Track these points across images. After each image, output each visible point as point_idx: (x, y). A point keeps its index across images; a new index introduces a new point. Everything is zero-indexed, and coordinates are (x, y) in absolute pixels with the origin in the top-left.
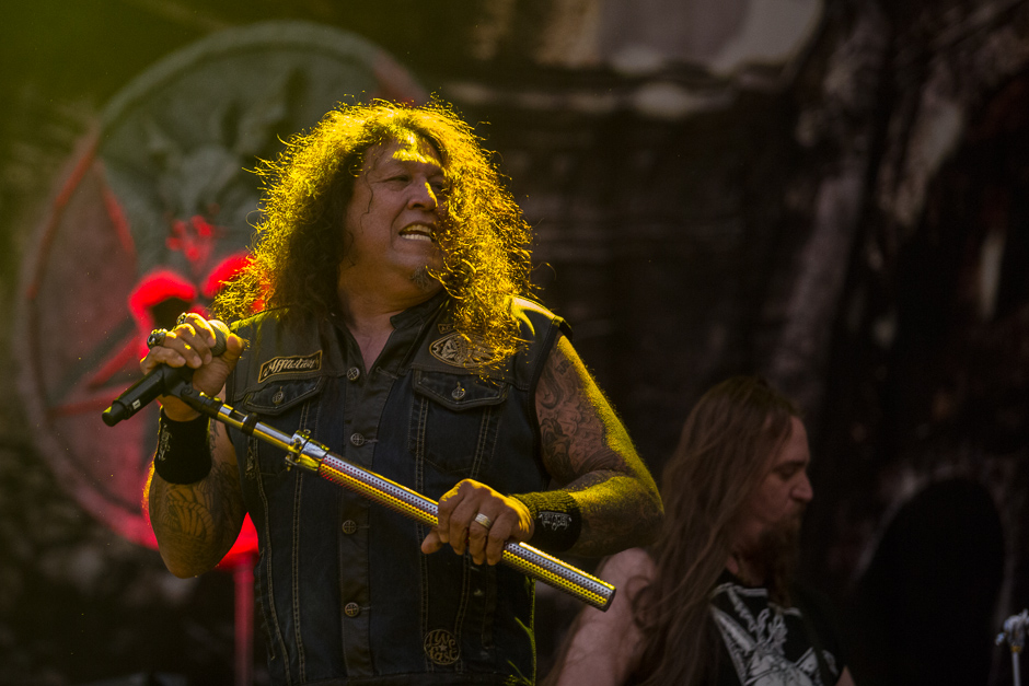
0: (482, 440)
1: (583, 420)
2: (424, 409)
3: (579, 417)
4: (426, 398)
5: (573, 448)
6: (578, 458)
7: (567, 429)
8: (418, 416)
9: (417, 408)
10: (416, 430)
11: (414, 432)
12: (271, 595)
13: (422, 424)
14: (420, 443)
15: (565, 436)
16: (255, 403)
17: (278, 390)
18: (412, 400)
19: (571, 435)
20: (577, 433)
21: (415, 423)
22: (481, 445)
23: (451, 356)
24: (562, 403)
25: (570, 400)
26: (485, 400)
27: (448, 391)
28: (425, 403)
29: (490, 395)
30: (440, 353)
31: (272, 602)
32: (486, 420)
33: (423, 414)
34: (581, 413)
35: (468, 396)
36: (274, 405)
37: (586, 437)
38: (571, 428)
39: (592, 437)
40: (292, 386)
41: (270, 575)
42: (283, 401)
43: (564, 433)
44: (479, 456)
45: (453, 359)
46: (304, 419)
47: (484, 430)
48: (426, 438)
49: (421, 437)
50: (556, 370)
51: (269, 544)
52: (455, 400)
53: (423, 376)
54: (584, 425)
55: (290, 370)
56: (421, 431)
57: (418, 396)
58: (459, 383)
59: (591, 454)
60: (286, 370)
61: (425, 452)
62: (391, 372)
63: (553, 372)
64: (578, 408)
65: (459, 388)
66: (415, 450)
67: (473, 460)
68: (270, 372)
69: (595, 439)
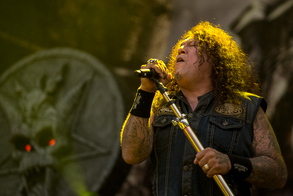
0: (233, 140)
1: (263, 137)
2: (213, 128)
3: (262, 136)
4: (214, 124)
5: (257, 147)
6: (259, 151)
7: (257, 139)
8: (211, 130)
9: (211, 127)
10: (210, 135)
11: (210, 136)
12: (157, 191)
13: (212, 133)
14: (212, 139)
15: (256, 141)
16: (156, 123)
17: (163, 118)
18: (209, 125)
19: (258, 142)
20: (260, 141)
21: (210, 133)
22: (233, 141)
23: (223, 111)
24: (258, 130)
25: (261, 130)
26: (235, 126)
27: (222, 123)
28: (213, 126)
29: (237, 125)
30: (219, 110)
31: (157, 194)
32: (235, 133)
33: (213, 129)
34: (263, 135)
35: (229, 125)
36: (162, 123)
37: (263, 144)
38: (259, 139)
39: (265, 144)
40: (169, 117)
41: (157, 184)
42: (165, 122)
43: (256, 140)
44: (232, 145)
45: (223, 112)
46: (172, 129)
47: (234, 136)
48: (214, 138)
49: (212, 137)
50: (259, 118)
51: (157, 173)
52: (224, 126)
53: (213, 117)
54: (263, 139)
55: (168, 112)
56: (212, 135)
57: (211, 123)
58: (225, 120)
59: (263, 150)
60: (167, 112)
61: (213, 143)
62: (200, 114)
63: (258, 119)
64: (263, 133)
65: (225, 122)
66: (209, 142)
67: (230, 147)
68: (161, 112)
69: (266, 145)
